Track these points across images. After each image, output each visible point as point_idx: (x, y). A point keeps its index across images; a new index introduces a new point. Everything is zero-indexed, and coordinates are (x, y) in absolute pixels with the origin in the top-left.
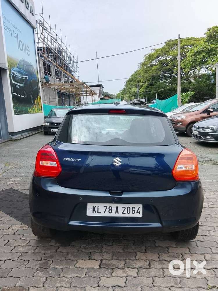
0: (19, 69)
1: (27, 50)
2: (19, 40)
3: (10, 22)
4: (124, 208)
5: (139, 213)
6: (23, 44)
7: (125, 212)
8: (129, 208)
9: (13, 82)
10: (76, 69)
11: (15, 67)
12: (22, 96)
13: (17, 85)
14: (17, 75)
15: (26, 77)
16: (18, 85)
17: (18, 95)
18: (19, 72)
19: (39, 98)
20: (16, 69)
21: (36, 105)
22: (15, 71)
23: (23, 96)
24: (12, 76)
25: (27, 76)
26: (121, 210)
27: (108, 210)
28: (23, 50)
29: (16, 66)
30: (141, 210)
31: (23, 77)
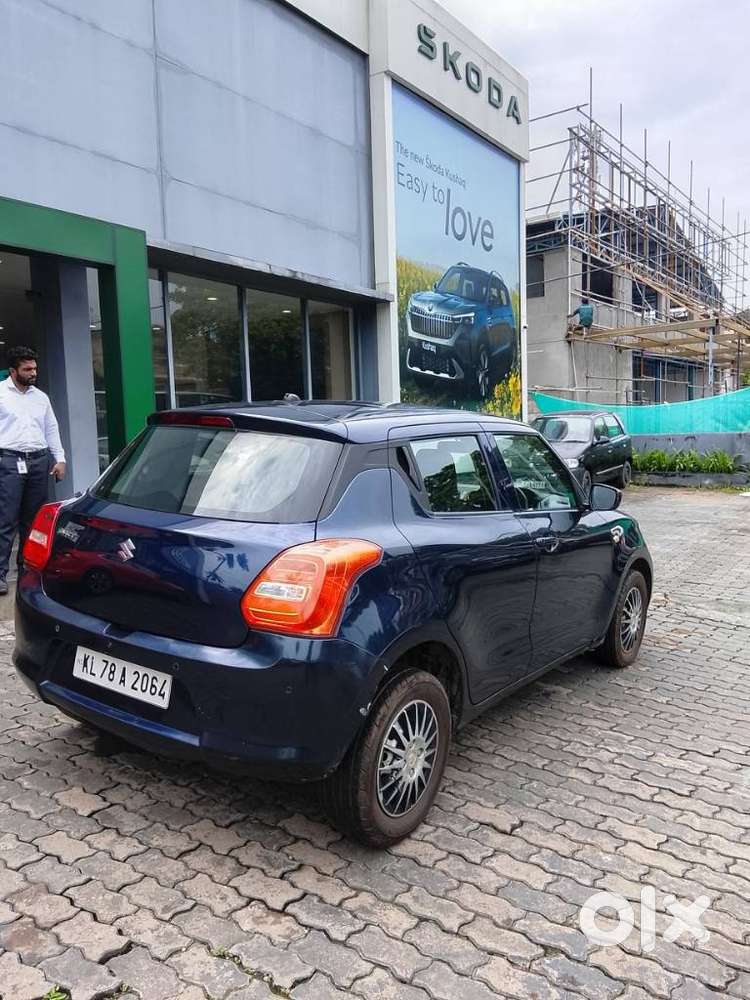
0: (442, 293)
1: (484, 234)
2: (452, 208)
3: (421, 161)
4: (137, 675)
5: (163, 696)
6: (468, 217)
7: (138, 685)
8: (146, 678)
9: (412, 334)
10: (734, 270)
11: (426, 290)
12: (442, 375)
13: (427, 342)
14: (432, 312)
15: (469, 318)
16: (431, 343)
17: (427, 372)
18: (441, 304)
19: (512, 381)
20: (431, 294)
21: (498, 401)
22: (424, 301)
23: (446, 376)
24: (413, 316)
25: (472, 314)
26: (130, 679)
27: (108, 671)
28: (468, 235)
29: (429, 287)
30: (167, 690)
31: (453, 319)
